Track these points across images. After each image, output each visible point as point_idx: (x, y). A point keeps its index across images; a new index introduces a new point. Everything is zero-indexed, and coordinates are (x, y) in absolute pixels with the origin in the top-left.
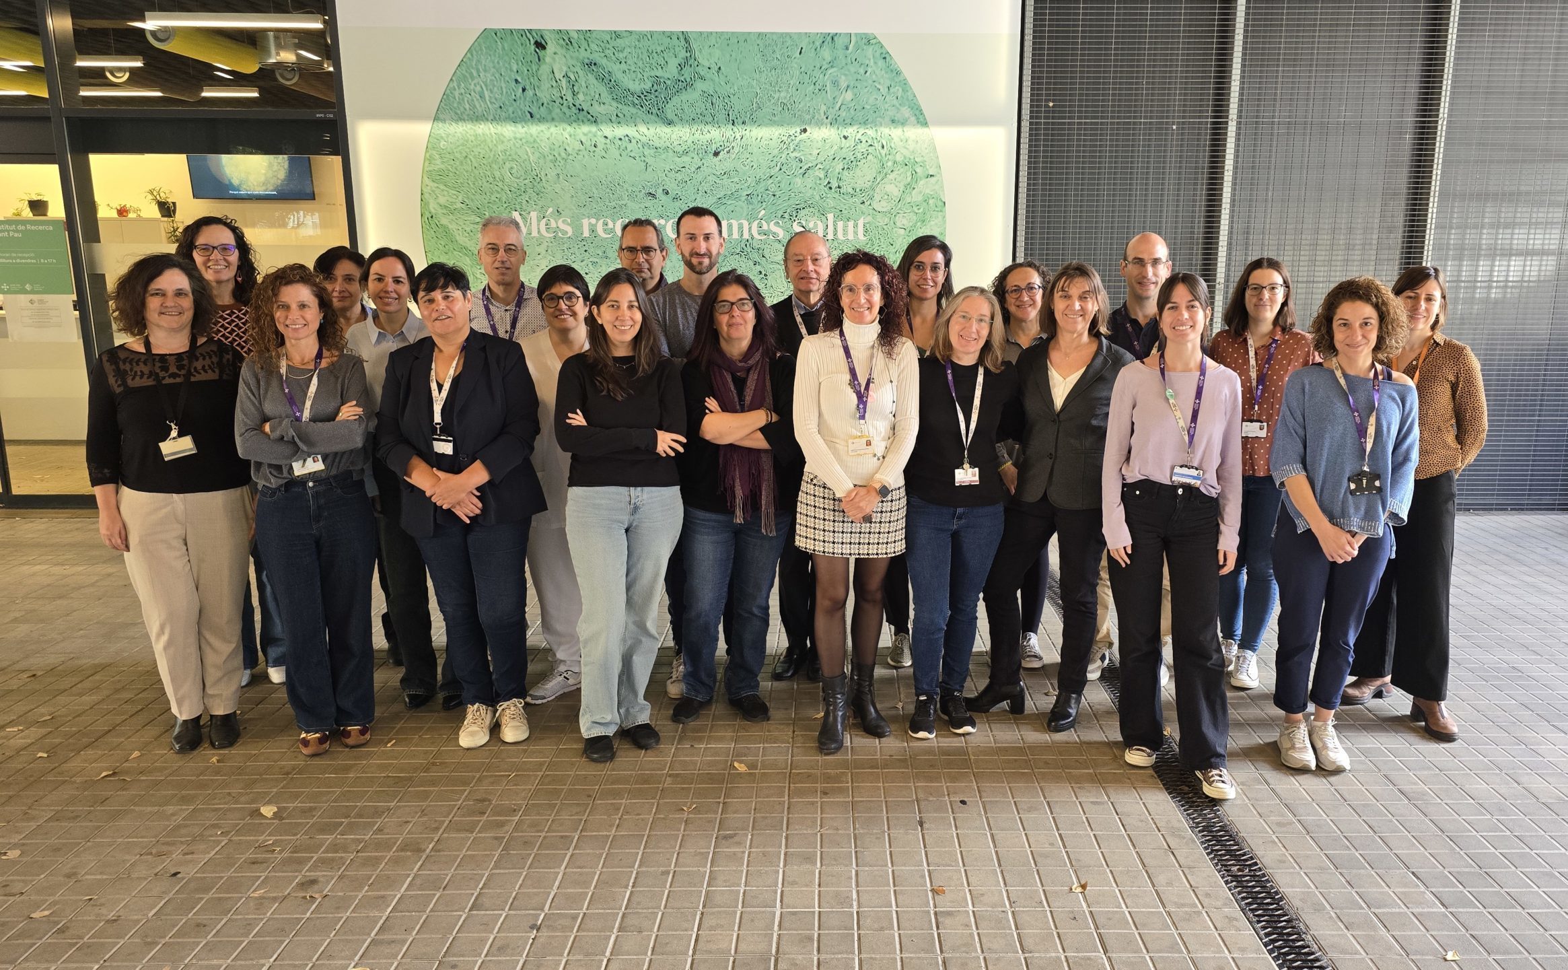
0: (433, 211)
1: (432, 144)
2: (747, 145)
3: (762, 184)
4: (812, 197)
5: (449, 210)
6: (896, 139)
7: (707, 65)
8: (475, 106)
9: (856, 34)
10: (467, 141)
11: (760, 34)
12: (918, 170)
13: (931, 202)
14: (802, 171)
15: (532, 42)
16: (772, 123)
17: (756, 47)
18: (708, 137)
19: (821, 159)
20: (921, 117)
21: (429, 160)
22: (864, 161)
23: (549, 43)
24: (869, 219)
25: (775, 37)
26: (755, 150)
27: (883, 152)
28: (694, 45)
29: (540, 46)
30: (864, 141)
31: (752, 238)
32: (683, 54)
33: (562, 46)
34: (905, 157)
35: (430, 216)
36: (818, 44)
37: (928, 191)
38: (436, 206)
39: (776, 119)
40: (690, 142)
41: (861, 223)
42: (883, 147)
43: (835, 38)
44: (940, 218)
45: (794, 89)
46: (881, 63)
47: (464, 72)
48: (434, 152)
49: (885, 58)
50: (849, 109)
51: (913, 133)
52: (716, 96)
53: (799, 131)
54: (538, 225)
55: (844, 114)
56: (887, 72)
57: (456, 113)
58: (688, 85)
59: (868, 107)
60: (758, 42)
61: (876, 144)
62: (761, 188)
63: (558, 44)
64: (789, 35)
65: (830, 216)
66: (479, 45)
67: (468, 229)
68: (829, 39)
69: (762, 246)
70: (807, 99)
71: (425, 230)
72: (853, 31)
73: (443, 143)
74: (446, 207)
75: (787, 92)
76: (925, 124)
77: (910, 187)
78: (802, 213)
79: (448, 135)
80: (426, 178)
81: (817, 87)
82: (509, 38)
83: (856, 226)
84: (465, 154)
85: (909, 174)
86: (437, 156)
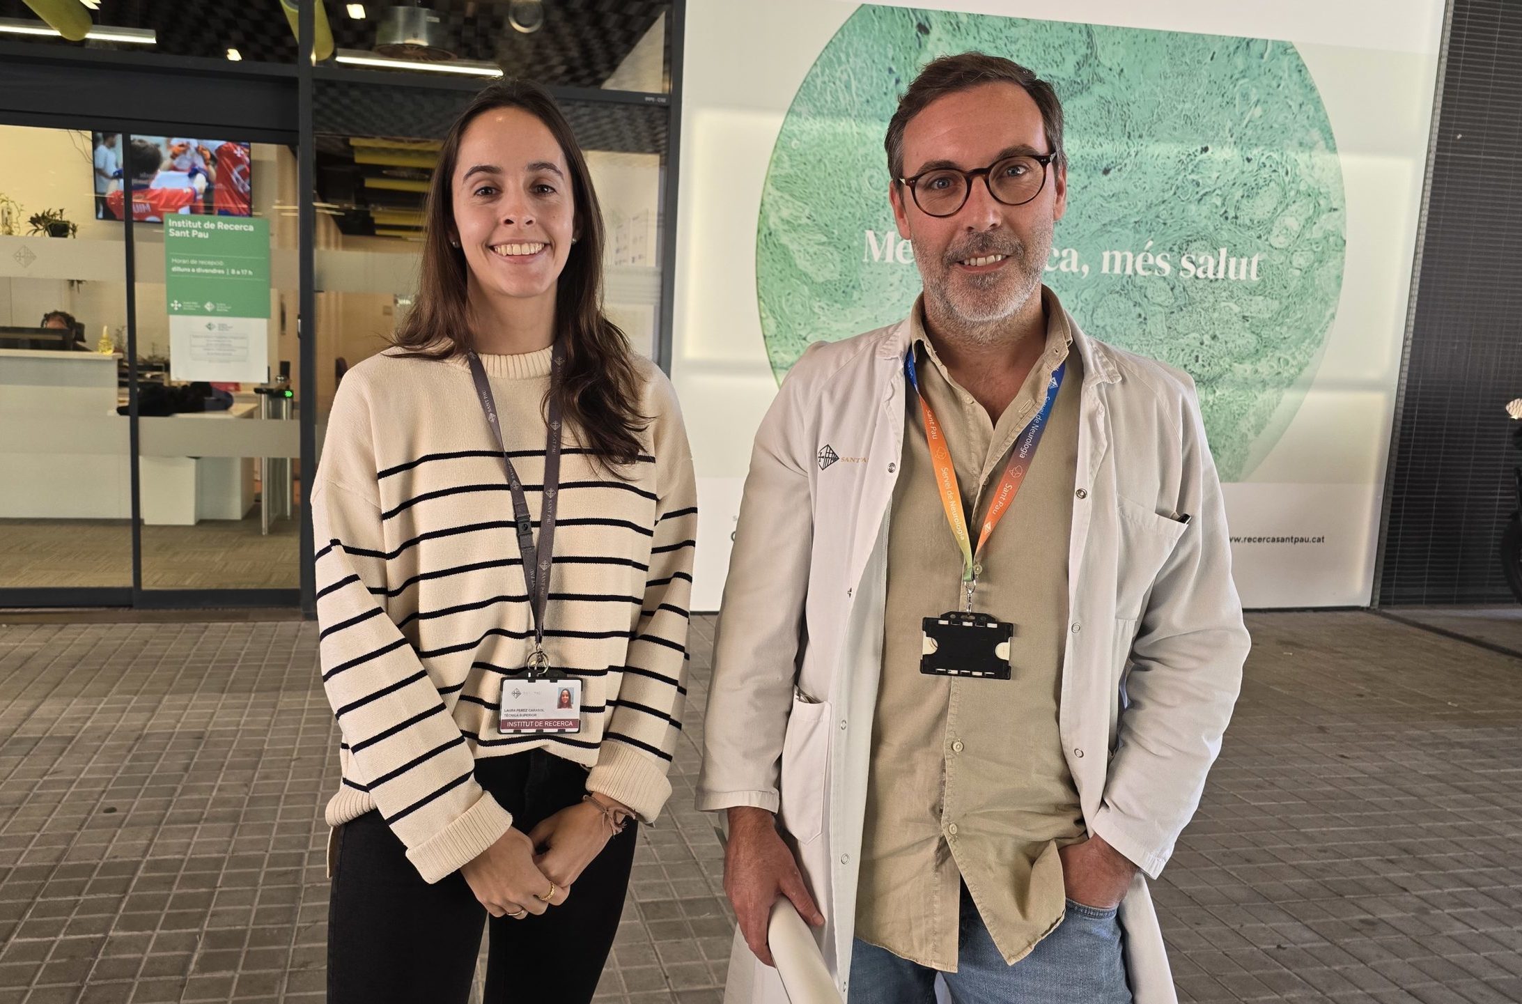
0: (773, 227)
1: (782, 143)
2: (1141, 163)
3: (1153, 211)
4: (1206, 227)
5: (792, 226)
6: (1302, 165)
7: (1108, 64)
8: (838, 99)
9: (1273, 42)
10: (824, 142)
11: (1170, 33)
12: (1322, 202)
13: (1331, 239)
14: (1198, 197)
15: (915, 23)
16: (1172, 138)
17: (1165, 49)
18: (1099, 151)
19: (1220, 183)
20: (1330, 141)
21: (776, 162)
22: (1266, 188)
23: (934, 26)
24: (1265, 256)
25: (1186, 38)
26: (1150, 169)
27: (1287, 179)
28: (1098, 41)
29: (923, 29)
30: (1268, 165)
31: (1136, 273)
32: (1083, 50)
33: (948, 32)
34: (1309, 186)
35: (767, 232)
36: (1232, 49)
37: (1329, 227)
38: (778, 221)
39: (1176, 134)
40: (1078, 156)
41: (1255, 260)
42: (1287, 173)
43: (1251, 44)
44: (1339, 259)
45: (1201, 100)
46: (1295, 76)
47: (831, 56)
48: (784, 154)
49: (1300, 71)
50: (1256, 127)
51: (1321, 158)
52: (1114, 103)
53: (1199, 150)
54: (895, 248)
55: (1249, 132)
56: (1300, 88)
57: (815, 106)
58: (1084, 88)
59: (1275, 126)
60: (1168, 42)
61: (1280, 170)
62: (1151, 215)
63: (944, 28)
64: (1202, 37)
65: (1223, 251)
66: (853, 23)
67: (811, 251)
68: (1244, 44)
69: (1145, 284)
70: (1213, 113)
71: (760, 251)
72: (1270, 38)
73: (795, 141)
74: (788, 222)
75: (1193, 103)
76: (1334, 150)
77: (1310, 221)
78: (1194, 245)
79: (802, 132)
80: (769, 185)
81: (1226, 99)
82: (889, 17)
83: (1249, 263)
84: (818, 157)
85: (1311, 206)
86: (786, 158)
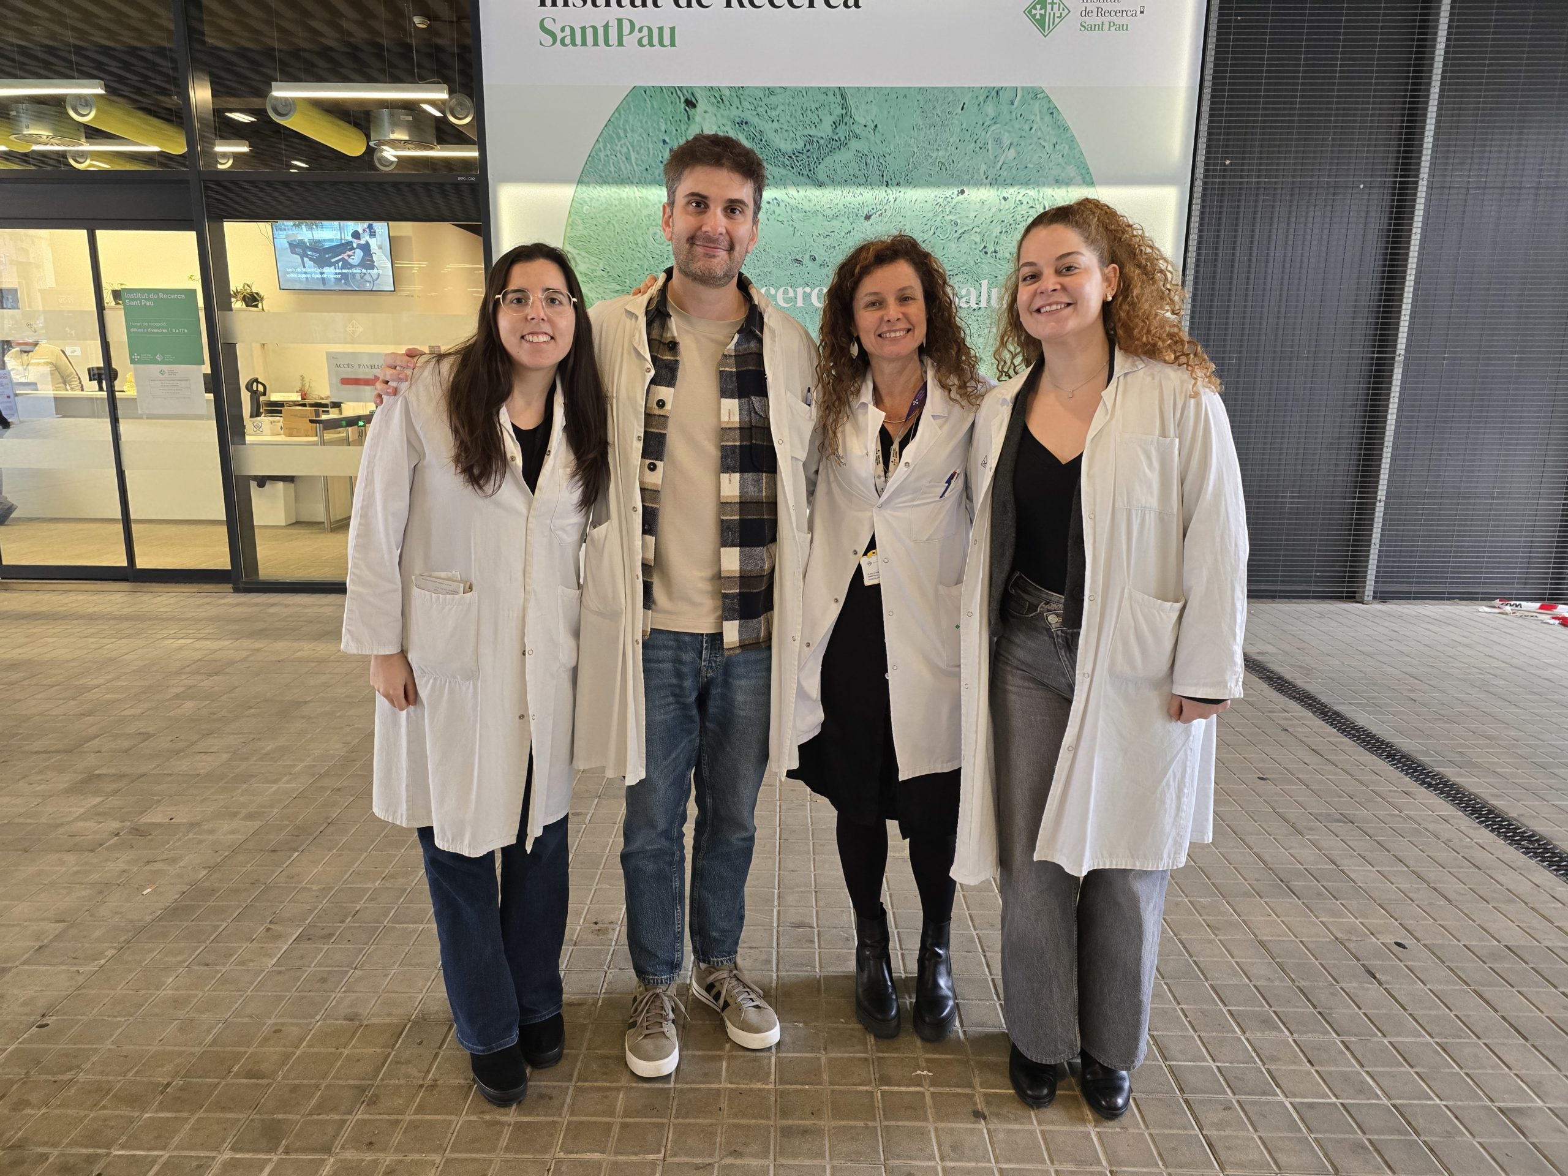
1: (575, 210)
2: (900, 208)
4: (967, 262)
5: (590, 278)
7: (863, 122)
8: (620, 169)
9: (1023, 88)
10: (611, 206)
11: (920, 89)
14: (957, 235)
15: (683, 100)
16: (928, 184)
17: (916, 103)
18: (860, 199)
19: (978, 222)
20: (1087, 176)
21: (571, 225)
23: (700, 100)
26: (909, 213)
28: (851, 101)
29: (690, 104)
30: (1025, 202)
32: (839, 111)
33: (713, 104)
36: (981, 99)
39: (933, 179)
40: (840, 206)
43: (1001, 93)
45: (954, 148)
46: (1048, 118)
47: (611, 133)
48: (577, 217)
49: (1052, 114)
50: (1011, 168)
52: (870, 156)
53: (956, 192)
55: (1004, 173)
56: (1053, 129)
57: (601, 176)
58: (843, 144)
59: (1030, 165)
60: (918, 98)
63: (709, 101)
64: (951, 90)
65: (985, 283)
66: (628, 104)
68: (994, 93)
70: (967, 158)
73: (586, 207)
74: (586, 275)
75: (946, 150)
76: (1091, 184)
79: (592, 199)
81: (979, 145)
82: (659, 95)
84: (607, 220)
86: (580, 222)
